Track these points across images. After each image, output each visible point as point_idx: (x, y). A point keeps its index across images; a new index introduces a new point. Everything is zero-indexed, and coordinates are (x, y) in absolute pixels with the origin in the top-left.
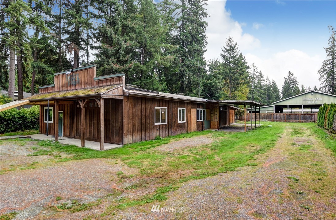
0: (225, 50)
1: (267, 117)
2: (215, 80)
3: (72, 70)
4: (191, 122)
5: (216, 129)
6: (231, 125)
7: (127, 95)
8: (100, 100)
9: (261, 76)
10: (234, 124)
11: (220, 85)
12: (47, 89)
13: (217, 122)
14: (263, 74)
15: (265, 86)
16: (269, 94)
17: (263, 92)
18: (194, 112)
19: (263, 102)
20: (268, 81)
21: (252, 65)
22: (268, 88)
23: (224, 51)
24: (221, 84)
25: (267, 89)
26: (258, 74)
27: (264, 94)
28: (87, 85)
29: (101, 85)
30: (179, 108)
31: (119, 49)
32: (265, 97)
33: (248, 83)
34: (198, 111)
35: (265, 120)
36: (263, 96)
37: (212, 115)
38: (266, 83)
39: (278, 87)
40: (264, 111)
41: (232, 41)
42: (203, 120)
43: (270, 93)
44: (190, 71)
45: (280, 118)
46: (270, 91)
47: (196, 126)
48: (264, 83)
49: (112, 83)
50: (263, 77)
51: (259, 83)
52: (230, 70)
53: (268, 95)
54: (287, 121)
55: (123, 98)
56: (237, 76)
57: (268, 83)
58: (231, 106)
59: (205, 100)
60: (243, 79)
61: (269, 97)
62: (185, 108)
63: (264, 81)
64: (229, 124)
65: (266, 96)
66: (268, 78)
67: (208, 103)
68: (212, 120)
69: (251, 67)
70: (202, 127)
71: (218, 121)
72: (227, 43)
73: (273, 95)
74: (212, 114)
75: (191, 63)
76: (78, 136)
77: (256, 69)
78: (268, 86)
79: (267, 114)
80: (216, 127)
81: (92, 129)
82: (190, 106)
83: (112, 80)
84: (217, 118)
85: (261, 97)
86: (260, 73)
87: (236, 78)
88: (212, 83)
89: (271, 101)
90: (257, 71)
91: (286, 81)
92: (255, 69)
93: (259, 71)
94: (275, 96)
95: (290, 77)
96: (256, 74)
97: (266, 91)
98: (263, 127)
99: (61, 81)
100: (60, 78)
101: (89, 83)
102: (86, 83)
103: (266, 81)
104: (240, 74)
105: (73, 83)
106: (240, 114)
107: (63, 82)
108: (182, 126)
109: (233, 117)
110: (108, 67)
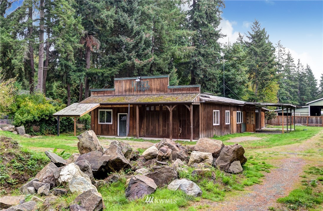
0: (251, 37)
1: (301, 120)
2: (233, 71)
3: (141, 77)
4: (233, 124)
5: (252, 132)
6: (262, 129)
7: (204, 102)
8: (190, 106)
9: (289, 59)
10: (264, 128)
11: (240, 78)
12: (103, 92)
13: (254, 125)
15: (296, 74)
16: (301, 87)
17: (294, 84)
18: (235, 113)
19: (293, 99)
20: (300, 67)
21: (277, 44)
22: (301, 78)
23: (249, 38)
24: (242, 77)
25: (299, 79)
26: (286, 57)
27: (295, 87)
28: (159, 91)
29: (176, 92)
30: (226, 111)
31: (140, 42)
32: (296, 92)
33: (277, 78)
34: (238, 113)
35: (299, 124)
36: (293, 90)
37: (248, 118)
40: (299, 113)
41: (258, 24)
42: (240, 123)
43: (303, 85)
44: (206, 61)
45: (317, 122)
46: (303, 82)
47: (236, 128)
48: (294, 71)
49: (188, 92)
50: (293, 61)
51: (288, 71)
52: (257, 61)
53: (300, 89)
55: (199, 104)
57: (300, 70)
58: (262, 108)
60: (272, 73)
61: (302, 92)
62: (229, 111)
63: (295, 67)
64: (261, 128)
65: (297, 90)
66: (300, 63)
68: (248, 123)
69: (276, 46)
70: (240, 129)
71: (254, 123)
72: (253, 28)
74: (247, 116)
75: (208, 51)
76: (148, 134)
77: (283, 50)
78: (300, 75)
79: (301, 117)
80: (252, 130)
81: (167, 128)
82: (232, 109)
83: (188, 89)
84: (253, 121)
85: (290, 91)
86: (288, 55)
87: (265, 72)
88: (229, 75)
89: (304, 96)
90: (284, 53)
92: (281, 49)
93: (287, 52)
94: (310, 90)
96: (284, 57)
97: (298, 83)
98: (298, 131)
99: (124, 86)
100: (124, 83)
101: (162, 90)
102: (158, 90)
103: (297, 66)
104: (269, 67)
105: (140, 89)
106: (269, 117)
107: (128, 87)
108: (227, 127)
109: (264, 121)
110: (129, 62)
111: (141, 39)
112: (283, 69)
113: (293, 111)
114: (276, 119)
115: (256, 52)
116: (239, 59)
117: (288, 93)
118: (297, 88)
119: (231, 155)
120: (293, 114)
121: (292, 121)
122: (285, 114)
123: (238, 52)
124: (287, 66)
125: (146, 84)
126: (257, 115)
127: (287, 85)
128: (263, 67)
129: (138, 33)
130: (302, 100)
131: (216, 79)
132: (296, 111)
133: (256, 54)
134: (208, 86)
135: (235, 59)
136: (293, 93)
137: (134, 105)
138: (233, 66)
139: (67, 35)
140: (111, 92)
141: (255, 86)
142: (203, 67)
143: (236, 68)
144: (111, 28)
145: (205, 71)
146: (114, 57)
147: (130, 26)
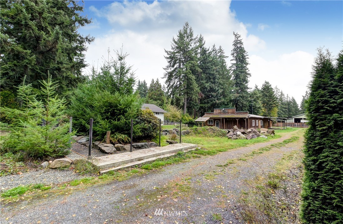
1: (290, 124)
2: (254, 102)
3: (224, 109)
4: (259, 125)
7: (250, 117)
8: (245, 119)
9: (282, 94)
10: (271, 128)
12: (209, 113)
14: (284, 93)
15: (286, 102)
17: (285, 107)
18: (260, 121)
20: (288, 98)
22: (289, 104)
24: (259, 105)
26: (280, 94)
27: (285, 108)
29: (239, 114)
30: (257, 120)
32: (286, 111)
33: (277, 106)
35: (288, 126)
38: (286, 99)
39: (297, 103)
40: (288, 121)
42: (262, 125)
43: (290, 107)
44: (243, 99)
45: (298, 126)
47: (260, 127)
49: (243, 114)
50: (284, 95)
51: (281, 100)
52: (267, 99)
53: (288, 109)
54: (302, 127)
55: (248, 118)
56: (271, 102)
57: (288, 100)
58: (271, 119)
59: (263, 117)
60: (275, 104)
61: (290, 111)
66: (288, 96)
67: (264, 118)
68: (265, 125)
70: (262, 127)
71: (268, 125)
73: (293, 109)
74: (265, 122)
75: (244, 95)
77: (278, 90)
78: (288, 102)
86: (281, 92)
87: (271, 104)
89: (291, 113)
91: (304, 98)
93: (280, 91)
94: (294, 110)
95: (307, 95)
97: (287, 106)
98: (288, 129)
99: (218, 111)
100: (218, 110)
101: (233, 113)
102: (231, 113)
103: (286, 98)
104: (273, 101)
105: (224, 112)
106: (273, 123)
107: (219, 112)
108: (257, 126)
109: (271, 125)
110: (214, 102)
111: (219, 93)
112: (278, 99)
113: (285, 120)
114: (277, 124)
115: (267, 95)
116: (257, 97)
117: (282, 112)
118: (286, 109)
119: (271, 132)
120: (285, 121)
121: (285, 125)
122: (282, 122)
123: (257, 94)
124: (280, 98)
125: (226, 111)
126: (269, 122)
127: (281, 107)
128: (270, 101)
129: (218, 90)
130: (290, 115)
131: (247, 106)
132: (287, 120)
133: (266, 96)
134: (243, 110)
135: (255, 97)
136: (285, 111)
137: (223, 118)
138: (255, 100)
139: (196, 94)
140: (212, 114)
141: (266, 109)
142: (242, 102)
143: (256, 101)
144: (208, 90)
145: (242, 103)
146: (208, 100)
147: (214, 88)
